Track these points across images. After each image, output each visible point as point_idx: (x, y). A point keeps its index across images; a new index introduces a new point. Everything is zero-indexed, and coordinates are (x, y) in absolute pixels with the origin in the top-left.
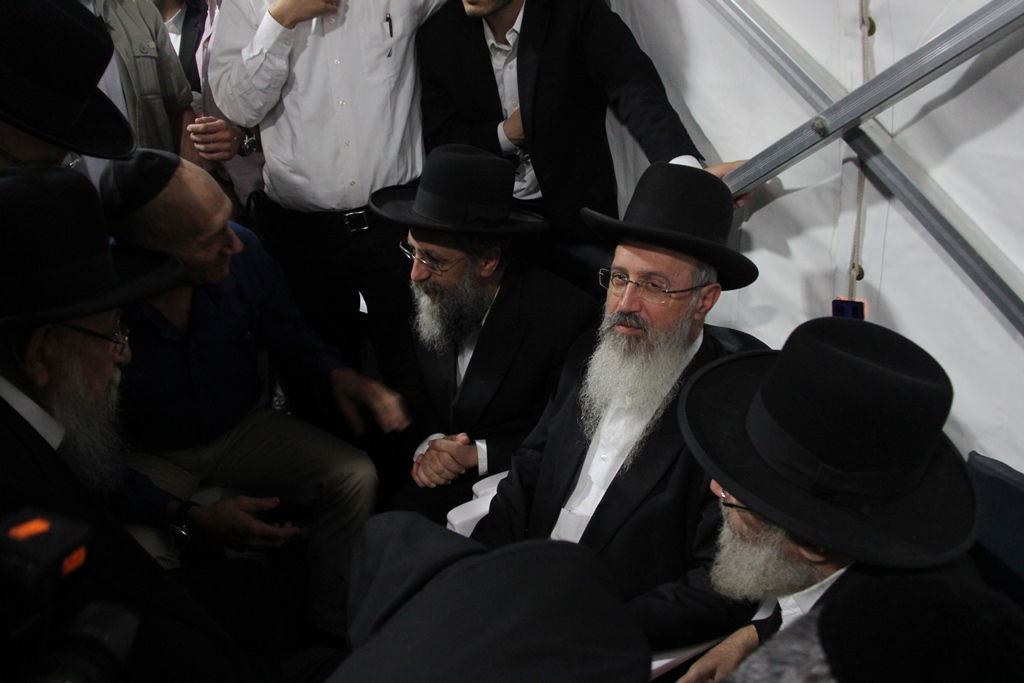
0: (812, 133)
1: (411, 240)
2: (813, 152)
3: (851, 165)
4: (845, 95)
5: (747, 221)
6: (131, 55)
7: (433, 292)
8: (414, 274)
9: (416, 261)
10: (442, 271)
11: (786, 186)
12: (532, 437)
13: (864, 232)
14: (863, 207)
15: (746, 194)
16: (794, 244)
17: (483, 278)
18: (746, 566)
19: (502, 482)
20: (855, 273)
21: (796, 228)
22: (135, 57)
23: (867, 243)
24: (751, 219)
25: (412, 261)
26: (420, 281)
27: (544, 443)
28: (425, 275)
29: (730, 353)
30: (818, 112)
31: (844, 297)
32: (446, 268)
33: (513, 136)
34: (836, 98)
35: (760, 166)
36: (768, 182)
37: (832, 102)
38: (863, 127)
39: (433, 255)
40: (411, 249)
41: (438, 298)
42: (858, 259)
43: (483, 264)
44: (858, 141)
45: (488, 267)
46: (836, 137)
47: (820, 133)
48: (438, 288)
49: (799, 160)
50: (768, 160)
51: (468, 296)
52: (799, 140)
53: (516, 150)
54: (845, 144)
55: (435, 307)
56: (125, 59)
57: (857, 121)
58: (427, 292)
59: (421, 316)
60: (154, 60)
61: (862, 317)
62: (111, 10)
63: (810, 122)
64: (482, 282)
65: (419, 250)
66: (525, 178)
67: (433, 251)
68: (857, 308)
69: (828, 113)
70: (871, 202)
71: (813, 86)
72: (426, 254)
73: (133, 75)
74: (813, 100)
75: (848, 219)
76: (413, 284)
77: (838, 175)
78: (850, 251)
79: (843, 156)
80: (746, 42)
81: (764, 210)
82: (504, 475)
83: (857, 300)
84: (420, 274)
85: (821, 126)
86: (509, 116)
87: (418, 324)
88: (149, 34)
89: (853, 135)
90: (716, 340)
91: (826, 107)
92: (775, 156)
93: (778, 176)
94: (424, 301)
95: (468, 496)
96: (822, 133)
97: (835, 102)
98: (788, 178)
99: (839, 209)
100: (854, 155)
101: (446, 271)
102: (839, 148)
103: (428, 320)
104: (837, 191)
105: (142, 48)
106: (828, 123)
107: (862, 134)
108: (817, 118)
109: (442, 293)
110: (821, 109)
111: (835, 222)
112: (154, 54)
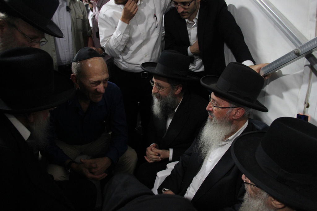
0: (294, 55)
1: (153, 79)
2: (294, 61)
3: (307, 67)
4: (307, 42)
5: (268, 84)
6: (75, 18)
7: (159, 97)
8: (153, 91)
9: (154, 87)
10: (162, 90)
11: (283, 73)
12: (188, 151)
13: (310, 91)
14: (311, 83)
15: (269, 75)
16: (285, 94)
17: (176, 95)
18: (252, 207)
19: (176, 165)
20: (306, 106)
21: (286, 88)
22: (77, 19)
23: (311, 95)
24: (270, 84)
25: (153, 86)
26: (155, 93)
27: (191, 153)
28: (157, 91)
29: (258, 129)
30: (297, 47)
31: (301, 114)
32: (163, 89)
33: (193, 52)
34: (304, 43)
35: (274, 65)
36: (277, 71)
37: (302, 44)
38: (313, 53)
39: (160, 85)
40: (153, 82)
41: (160, 99)
42: (308, 100)
43: (176, 90)
44: (311, 58)
45: (178, 91)
46: (303, 57)
47: (297, 55)
48: (160, 96)
49: (289, 64)
50: (277, 63)
51: (170, 100)
52: (289, 57)
53: (194, 56)
54: (306, 59)
55: (159, 102)
56: (73, 19)
57: (311, 51)
58: (157, 97)
59: (154, 105)
60: (82, 20)
61: (308, 121)
62: (71, 4)
63: (293, 51)
64: (175, 96)
65: (156, 83)
66: (196, 65)
67: (160, 83)
68: (306, 118)
69: (300, 48)
70: (314, 81)
71: (296, 38)
72: (158, 84)
73: (75, 24)
74: (295, 43)
75: (305, 87)
76: (153, 94)
77: (302, 71)
78: (305, 98)
79: (305, 64)
80: (273, 23)
81: (275, 81)
82: (177, 162)
83: (306, 115)
84: (155, 91)
85: (297, 52)
86: (192, 45)
87: (153, 108)
88: (81, 12)
89: (309, 56)
90: (253, 124)
91: (300, 46)
92: (280, 62)
93: (280, 69)
94: (156, 101)
95: (165, 168)
96: (298, 55)
97: (303, 44)
98: (284, 70)
99: (302, 83)
100: (309, 63)
101: (163, 90)
102: (303, 61)
103: (156, 108)
104: (301, 76)
105: (79, 16)
106: (301, 51)
107: (313, 56)
108: (296, 49)
109: (162, 98)
110: (298, 46)
111: (300, 87)
112: (82, 18)
